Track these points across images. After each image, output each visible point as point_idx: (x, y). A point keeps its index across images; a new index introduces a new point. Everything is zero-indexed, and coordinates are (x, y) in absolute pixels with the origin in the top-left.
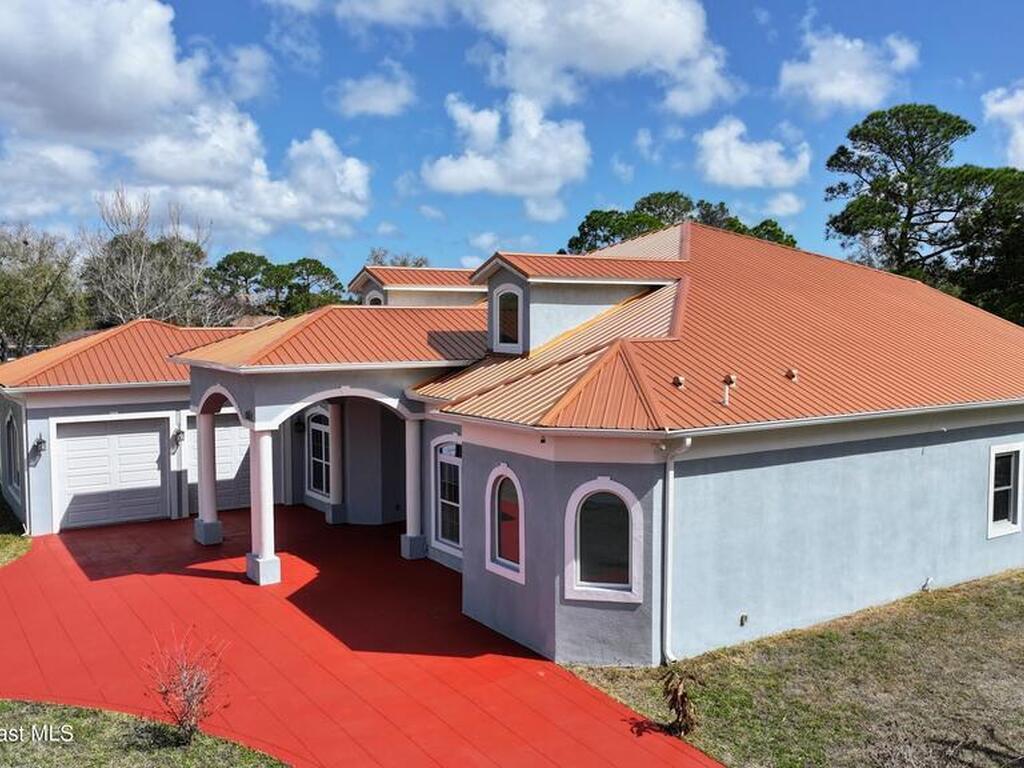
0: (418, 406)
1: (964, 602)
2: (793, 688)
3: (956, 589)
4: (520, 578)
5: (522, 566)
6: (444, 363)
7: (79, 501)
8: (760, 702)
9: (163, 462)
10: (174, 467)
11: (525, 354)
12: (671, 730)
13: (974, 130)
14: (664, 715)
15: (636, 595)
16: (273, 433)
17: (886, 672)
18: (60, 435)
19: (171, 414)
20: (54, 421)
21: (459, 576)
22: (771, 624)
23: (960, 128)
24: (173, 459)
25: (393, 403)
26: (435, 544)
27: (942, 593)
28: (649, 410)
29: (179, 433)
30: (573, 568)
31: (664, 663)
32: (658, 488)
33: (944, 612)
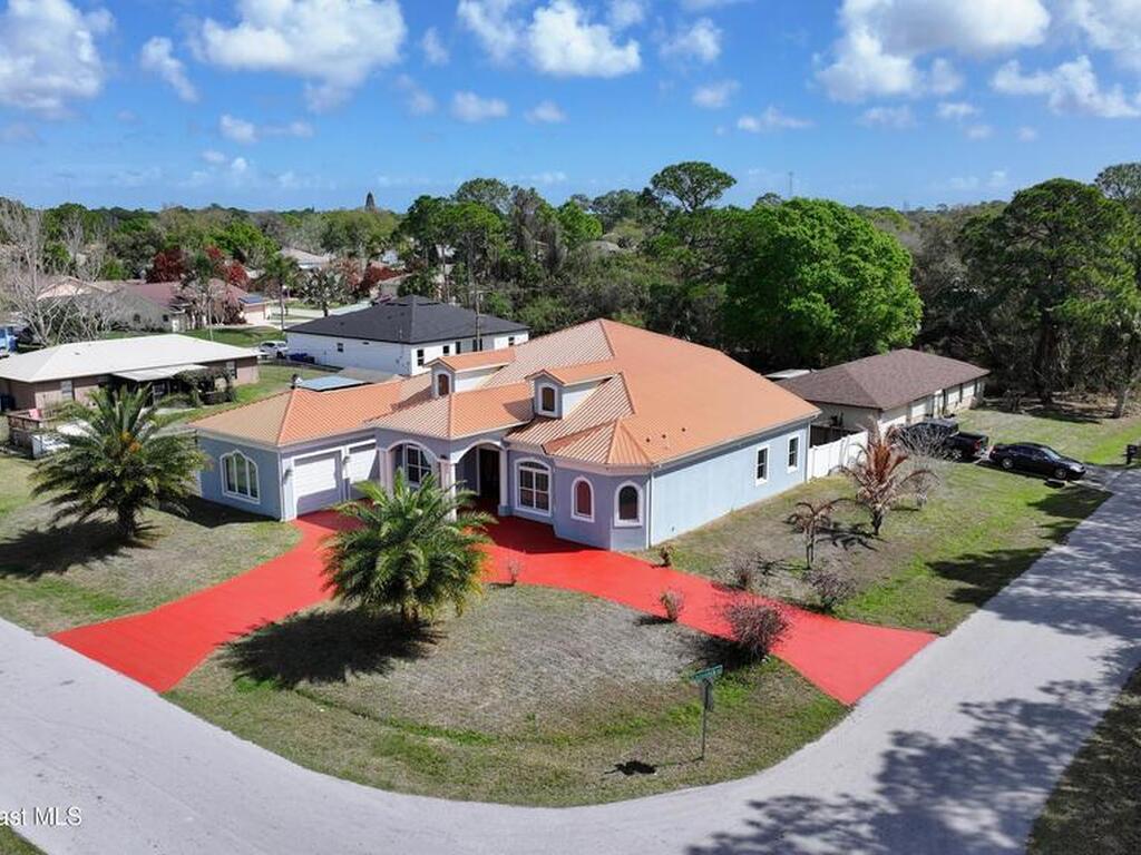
0: (507, 444)
1: (747, 514)
2: (697, 550)
3: (743, 509)
4: (593, 521)
5: (593, 515)
6: (521, 423)
7: (302, 500)
8: (688, 556)
9: (338, 474)
10: (344, 477)
11: (560, 418)
12: (663, 566)
13: (735, 182)
14: (663, 562)
15: (641, 524)
16: (456, 465)
17: (725, 543)
18: (296, 465)
19: (341, 448)
20: (293, 458)
21: (552, 526)
22: (682, 529)
23: (728, 181)
24: (344, 472)
25: (498, 443)
26: (517, 508)
27: (739, 511)
28: (646, 456)
29: (346, 458)
30: (617, 515)
31: (650, 547)
32: (648, 484)
33: (741, 519)
